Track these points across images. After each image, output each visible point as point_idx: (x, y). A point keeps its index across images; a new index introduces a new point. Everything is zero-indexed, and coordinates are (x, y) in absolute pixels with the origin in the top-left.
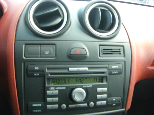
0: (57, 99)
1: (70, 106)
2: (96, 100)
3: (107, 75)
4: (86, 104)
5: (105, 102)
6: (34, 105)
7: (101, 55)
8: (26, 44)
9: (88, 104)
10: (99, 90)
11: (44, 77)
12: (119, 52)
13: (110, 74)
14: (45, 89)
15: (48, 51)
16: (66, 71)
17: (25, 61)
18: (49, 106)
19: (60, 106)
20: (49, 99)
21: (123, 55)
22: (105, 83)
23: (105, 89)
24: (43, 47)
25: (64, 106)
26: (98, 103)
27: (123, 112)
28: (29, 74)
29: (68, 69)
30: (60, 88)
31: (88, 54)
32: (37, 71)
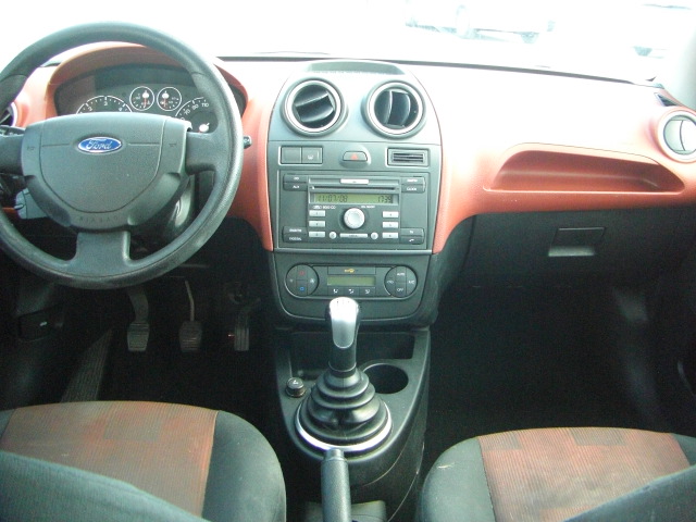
0: (322, 223)
1: (342, 235)
2: (381, 230)
3: (399, 192)
4: (366, 235)
5: (395, 235)
6: (291, 230)
7: (390, 162)
8: (283, 146)
9: (369, 235)
10: (386, 214)
11: (307, 191)
12: (420, 159)
13: (404, 192)
14: (307, 208)
15: (312, 155)
16: (336, 183)
17: (281, 169)
18: (312, 234)
19: (327, 234)
20: (312, 223)
21: (426, 164)
22: (395, 204)
23: (395, 214)
24: (305, 150)
25: (333, 235)
26: (386, 235)
27: (431, 255)
28: (286, 186)
29: (339, 180)
30: (327, 207)
31: (369, 162)
32: (296, 182)
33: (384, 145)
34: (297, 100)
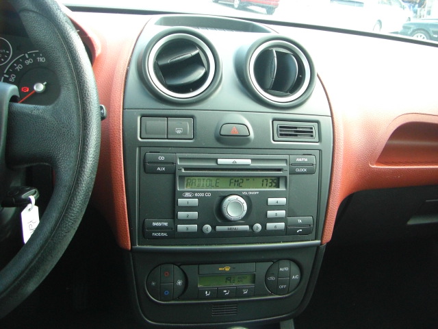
0: (195, 214)
1: (219, 228)
2: (265, 220)
3: (287, 174)
4: (247, 227)
5: (281, 225)
6: (154, 224)
7: (276, 138)
8: (143, 116)
9: (251, 227)
10: (271, 201)
11: (174, 174)
12: (309, 133)
13: (293, 173)
14: (174, 195)
15: (181, 128)
16: (212, 164)
17: (141, 146)
18: (181, 227)
19: (200, 228)
20: (181, 215)
21: (317, 140)
22: (282, 189)
23: (283, 201)
24: (172, 122)
25: (208, 228)
26: (270, 226)
27: (318, 247)
28: (148, 168)
29: (216, 160)
30: (202, 195)
31: (252, 135)
32: (161, 163)
33: (268, 116)
34: (160, 56)
